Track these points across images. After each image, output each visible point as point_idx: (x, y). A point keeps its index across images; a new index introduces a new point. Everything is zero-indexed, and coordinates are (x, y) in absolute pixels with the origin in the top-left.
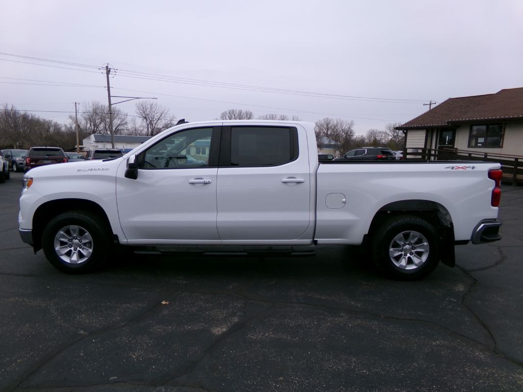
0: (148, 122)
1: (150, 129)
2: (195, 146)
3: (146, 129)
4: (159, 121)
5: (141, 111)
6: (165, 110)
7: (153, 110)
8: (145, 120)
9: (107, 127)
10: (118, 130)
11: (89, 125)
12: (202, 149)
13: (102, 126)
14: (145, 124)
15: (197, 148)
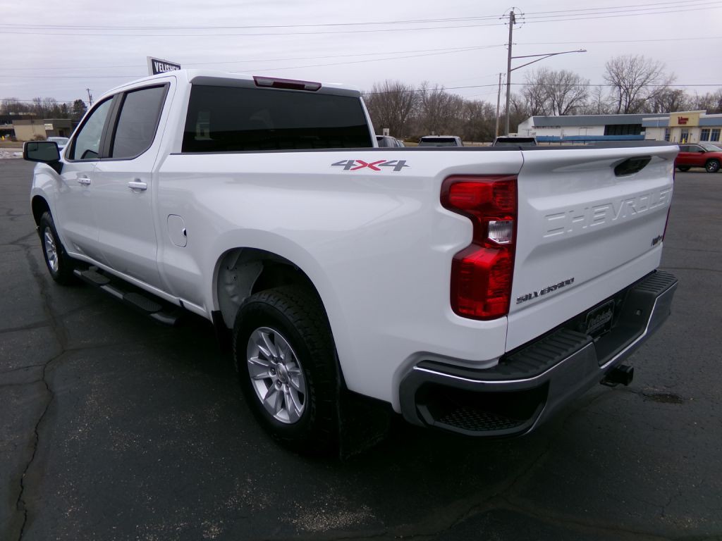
0: (622, 90)
1: (623, 103)
2: (700, 127)
3: (617, 103)
4: (641, 88)
5: (613, 74)
6: (656, 67)
7: (635, 70)
8: (617, 88)
9: (556, 103)
10: (572, 107)
11: (529, 104)
12: (713, 130)
13: (547, 103)
14: (616, 94)
15: (703, 130)
